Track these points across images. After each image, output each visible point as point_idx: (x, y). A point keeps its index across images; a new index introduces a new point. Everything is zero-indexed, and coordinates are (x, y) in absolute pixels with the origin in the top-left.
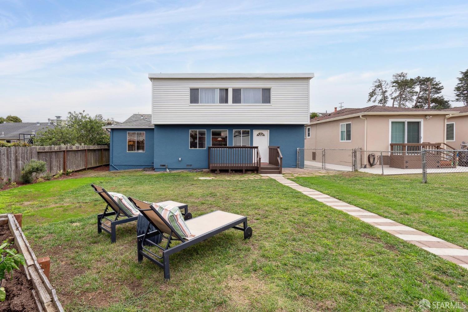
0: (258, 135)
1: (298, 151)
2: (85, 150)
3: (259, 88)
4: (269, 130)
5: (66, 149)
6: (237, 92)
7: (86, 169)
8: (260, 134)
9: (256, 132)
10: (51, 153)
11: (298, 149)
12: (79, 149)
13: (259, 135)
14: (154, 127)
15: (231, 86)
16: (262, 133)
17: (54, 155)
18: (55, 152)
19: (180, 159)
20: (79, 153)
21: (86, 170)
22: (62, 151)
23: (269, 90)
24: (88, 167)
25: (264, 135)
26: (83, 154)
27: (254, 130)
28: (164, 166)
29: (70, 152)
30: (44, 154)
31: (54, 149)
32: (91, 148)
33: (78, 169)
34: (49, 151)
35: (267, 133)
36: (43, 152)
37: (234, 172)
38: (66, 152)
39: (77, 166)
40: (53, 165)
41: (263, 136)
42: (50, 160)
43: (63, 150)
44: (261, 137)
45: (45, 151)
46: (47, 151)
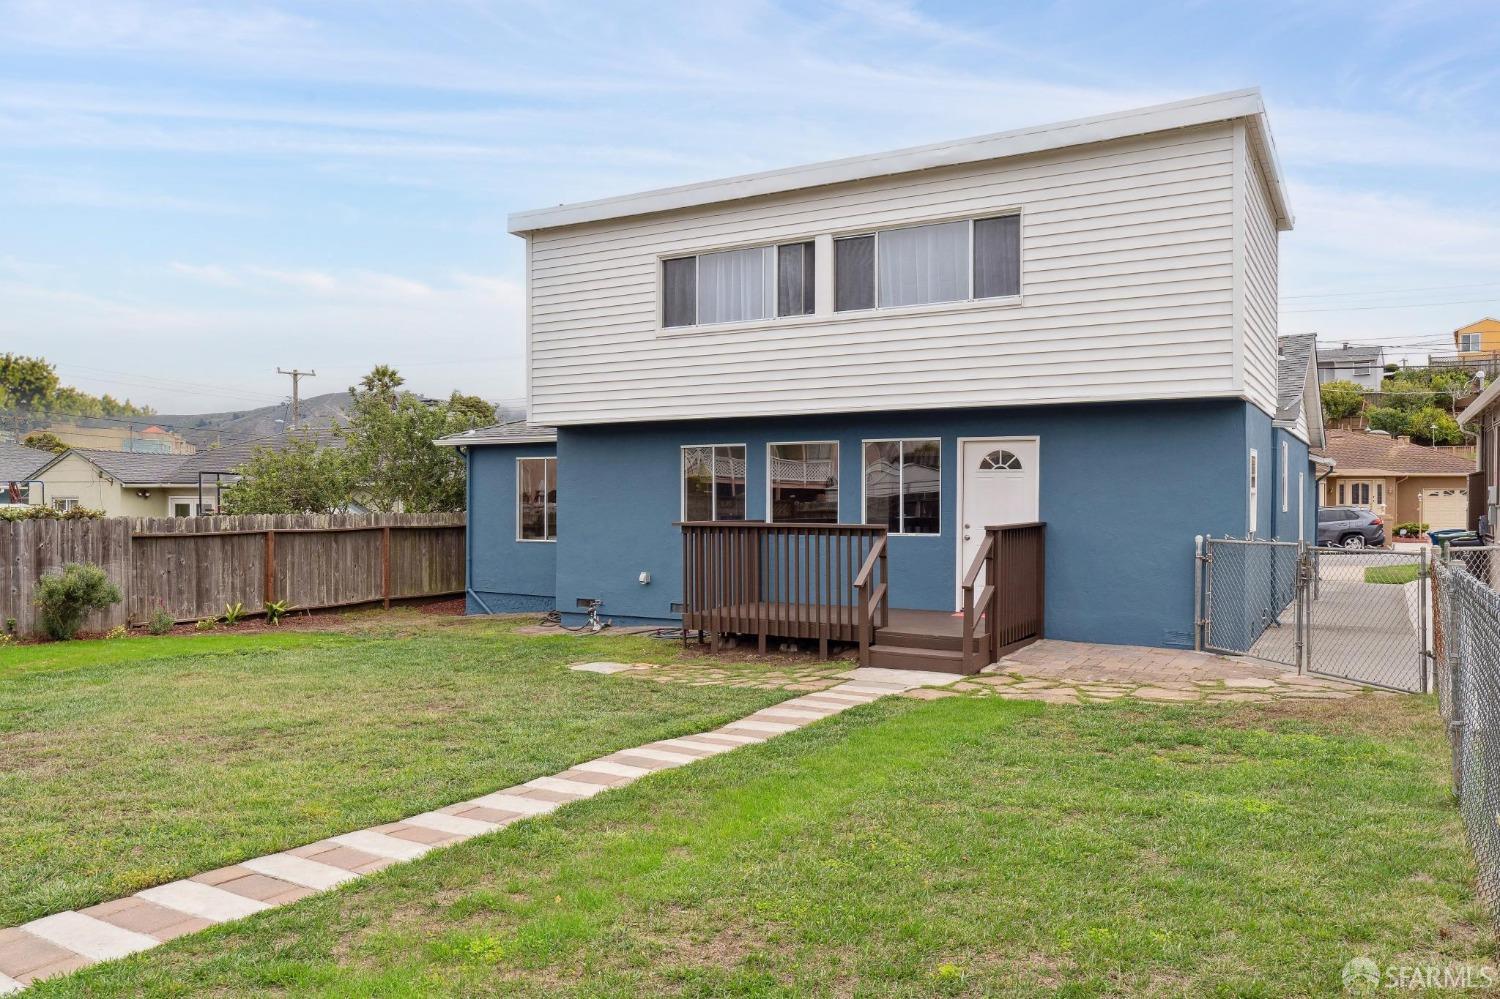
0: (985, 465)
1: (1199, 552)
2: (382, 530)
3: (962, 220)
4: (1038, 438)
5: (276, 526)
6: (854, 249)
7: (386, 604)
8: (995, 457)
9: (972, 450)
10: (200, 541)
11: (1199, 539)
12: (348, 527)
13: (990, 467)
14: (553, 438)
15: (823, 224)
16: (1007, 456)
17: (215, 550)
18: (222, 536)
19: (643, 577)
20: (349, 545)
21: (383, 607)
22: (255, 534)
23: (1009, 222)
24: (393, 597)
25: (1016, 465)
26: (368, 546)
27: (960, 440)
28: (587, 602)
29: (297, 538)
30: (170, 544)
31: (217, 528)
32: (415, 524)
33: (341, 602)
34: (194, 533)
35: (1027, 449)
36: (165, 537)
37: (794, 649)
38: (271, 536)
39: (336, 590)
40: (210, 584)
41: (1011, 467)
42: (198, 567)
43: (264, 530)
44: (1001, 476)
45: (176, 532)
46: (185, 533)
